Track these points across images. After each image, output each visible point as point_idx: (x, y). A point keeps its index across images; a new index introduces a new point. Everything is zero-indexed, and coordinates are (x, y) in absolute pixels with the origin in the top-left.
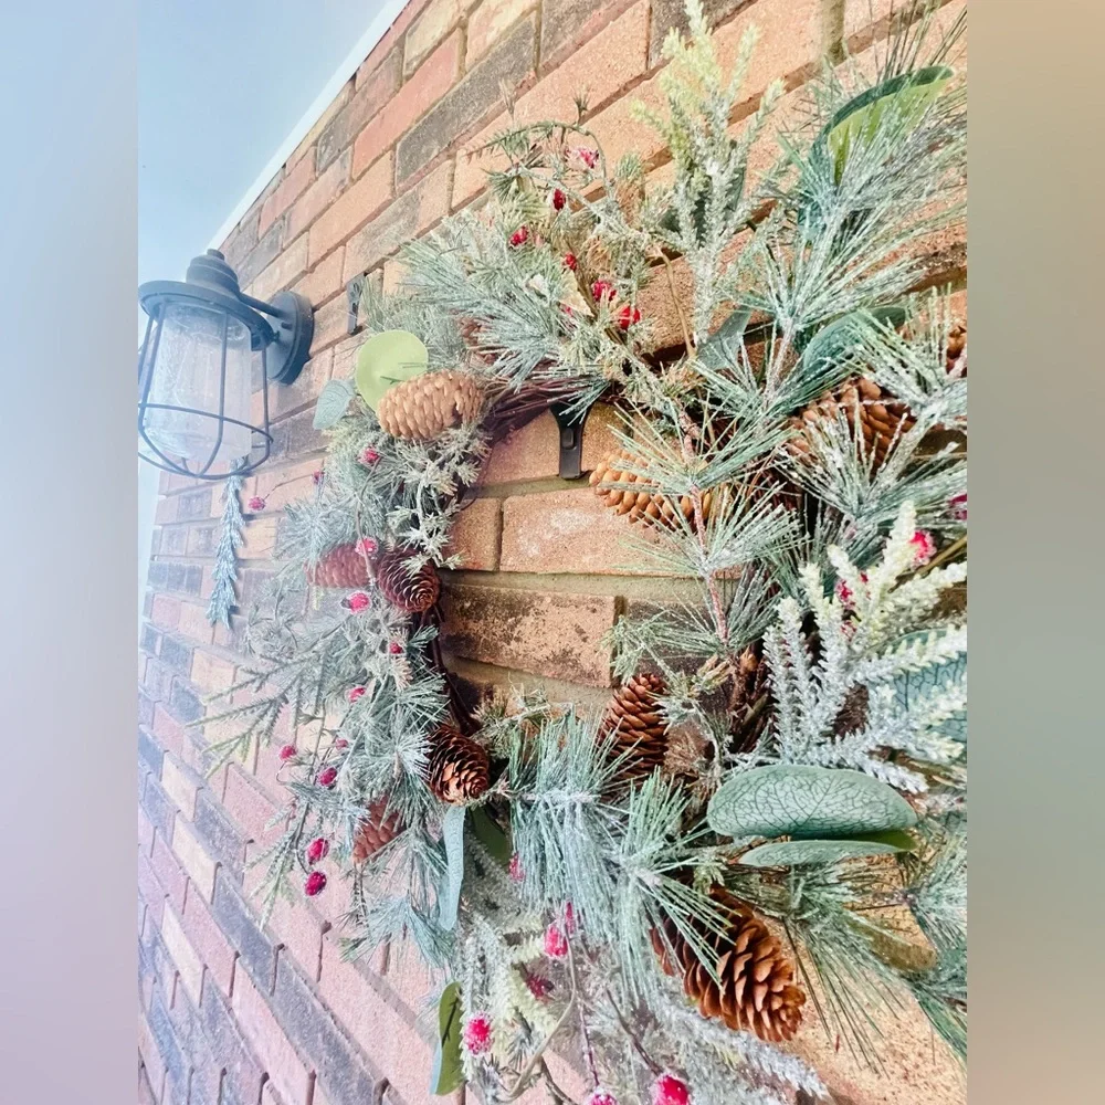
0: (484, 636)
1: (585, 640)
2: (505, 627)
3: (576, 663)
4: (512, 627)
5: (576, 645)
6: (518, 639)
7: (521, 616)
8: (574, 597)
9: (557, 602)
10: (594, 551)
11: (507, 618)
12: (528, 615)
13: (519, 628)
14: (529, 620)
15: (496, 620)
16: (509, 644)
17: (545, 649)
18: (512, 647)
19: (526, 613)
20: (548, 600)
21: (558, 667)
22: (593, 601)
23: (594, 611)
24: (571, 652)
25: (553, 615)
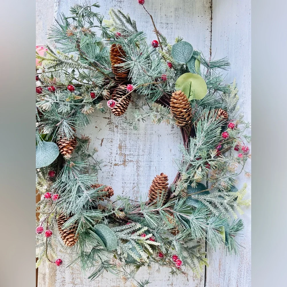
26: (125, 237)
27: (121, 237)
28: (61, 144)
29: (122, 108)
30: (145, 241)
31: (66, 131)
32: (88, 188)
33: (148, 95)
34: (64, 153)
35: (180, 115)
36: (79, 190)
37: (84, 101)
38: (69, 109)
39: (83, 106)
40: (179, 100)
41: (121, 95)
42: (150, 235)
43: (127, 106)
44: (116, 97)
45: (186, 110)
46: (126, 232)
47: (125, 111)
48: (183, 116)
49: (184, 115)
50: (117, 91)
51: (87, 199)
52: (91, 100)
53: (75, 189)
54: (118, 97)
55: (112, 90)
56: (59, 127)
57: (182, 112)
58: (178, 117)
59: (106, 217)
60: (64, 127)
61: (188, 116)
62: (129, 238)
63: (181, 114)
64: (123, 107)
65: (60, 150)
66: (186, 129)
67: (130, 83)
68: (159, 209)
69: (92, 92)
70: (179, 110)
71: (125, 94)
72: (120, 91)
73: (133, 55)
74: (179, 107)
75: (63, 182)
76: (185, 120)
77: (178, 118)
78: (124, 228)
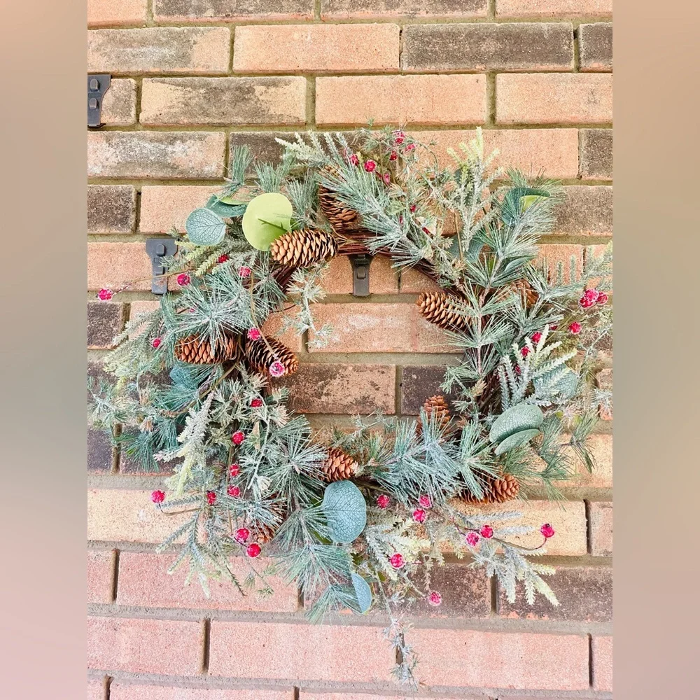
0: (297, 396)
1: (377, 389)
2: (316, 388)
3: (372, 403)
4: (322, 388)
5: (372, 393)
6: (327, 395)
7: (329, 379)
8: (369, 365)
9: (357, 369)
10: (380, 339)
11: (317, 382)
12: (335, 379)
13: (328, 387)
14: (336, 382)
15: (307, 384)
16: (320, 398)
17: (349, 398)
18: (322, 400)
19: (333, 377)
20: (351, 368)
21: (359, 407)
22: (382, 367)
23: (383, 372)
24: (368, 397)
25: (355, 377)
26: (523, 388)
27: (521, 395)
28: (333, 475)
29: (285, 356)
30: (537, 352)
31: (312, 458)
32: (421, 441)
33: (270, 304)
34: (348, 471)
35: (315, 252)
36: (421, 457)
37: (265, 419)
38: (274, 446)
39: (273, 423)
40: (289, 248)
41: (261, 354)
42: (528, 340)
43: (283, 346)
44: (264, 363)
45: (307, 239)
46: (513, 384)
47: (290, 353)
48: (318, 246)
49: (317, 244)
50: (254, 360)
51: (438, 446)
52: (265, 407)
53: (415, 464)
54: (265, 360)
55: (252, 370)
56: (303, 470)
57: (311, 247)
58: (317, 254)
59: (480, 417)
60: (305, 460)
61: (319, 238)
62: (526, 379)
63: (314, 249)
64: (283, 354)
65: (344, 479)
66: (342, 245)
67: (245, 331)
68: (477, 314)
69: (250, 403)
70: (305, 252)
71: (263, 347)
72: (256, 354)
73: (200, 321)
74: (300, 251)
75: (400, 484)
76: (324, 243)
77: (319, 254)
78: (505, 386)
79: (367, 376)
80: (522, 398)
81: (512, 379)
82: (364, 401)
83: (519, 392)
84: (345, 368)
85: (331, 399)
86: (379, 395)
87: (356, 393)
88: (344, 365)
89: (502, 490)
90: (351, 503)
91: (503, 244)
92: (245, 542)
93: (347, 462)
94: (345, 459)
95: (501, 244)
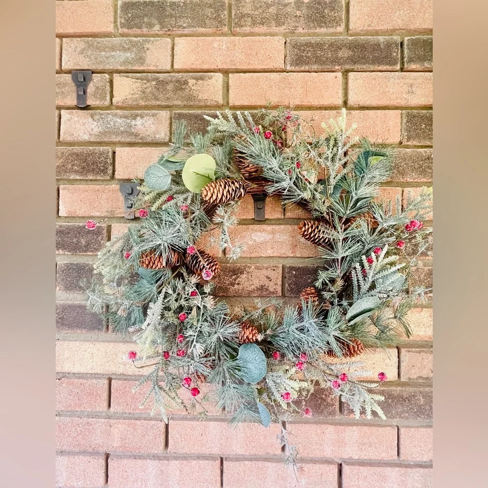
0: (219, 285)
1: (270, 281)
2: (231, 280)
3: (267, 290)
4: (235, 280)
5: (266, 283)
6: (238, 284)
7: (239, 274)
8: (265, 265)
9: (258, 268)
10: (272, 248)
11: (232, 276)
12: (243, 274)
13: (239, 279)
14: (244, 276)
15: (225, 277)
16: (234, 286)
17: (252, 286)
18: (235, 287)
19: (242, 273)
20: (253, 267)
21: (259, 292)
22: (273, 267)
23: (274, 270)
24: (265, 286)
25: (256, 273)
26: (368, 285)
27: (367, 290)
28: (244, 341)
29: (212, 264)
30: (379, 262)
31: (231, 331)
32: (301, 319)
33: (201, 230)
34: (254, 338)
35: (232, 194)
36: (301, 330)
37: (199, 305)
38: (206, 323)
39: (205, 307)
40: (214, 192)
41: (196, 263)
42: (373, 255)
43: (210, 257)
44: (198, 268)
45: (227, 185)
46: (362, 282)
47: (215, 261)
48: (234, 190)
50: (191, 266)
51: (313, 324)
52: (199, 297)
53: (298, 334)
54: (199, 266)
55: (191, 272)
56: (225, 338)
57: (229, 191)
58: (233, 196)
59: (338, 302)
60: (226, 332)
61: (234, 185)
62: (371, 280)
63: (231, 192)
64: (211, 262)
65: (251, 342)
66: (249, 188)
67: (185, 250)
68: (341, 236)
69: (190, 294)
70: (225, 194)
71: (197, 257)
72: (193, 262)
73: (155, 242)
74: (221, 194)
75: (288, 346)
76: (238, 188)
78: (356, 283)
79: (264, 272)
80: (367, 291)
81: (361, 279)
82: (262, 288)
83: (365, 287)
84: (250, 267)
85: (241, 287)
86: (272, 284)
87: (257, 283)
88: (249, 265)
89: (354, 351)
90: (257, 359)
91: (356, 189)
92: (189, 386)
93: (254, 332)
94: (252, 330)
95: (354, 189)
